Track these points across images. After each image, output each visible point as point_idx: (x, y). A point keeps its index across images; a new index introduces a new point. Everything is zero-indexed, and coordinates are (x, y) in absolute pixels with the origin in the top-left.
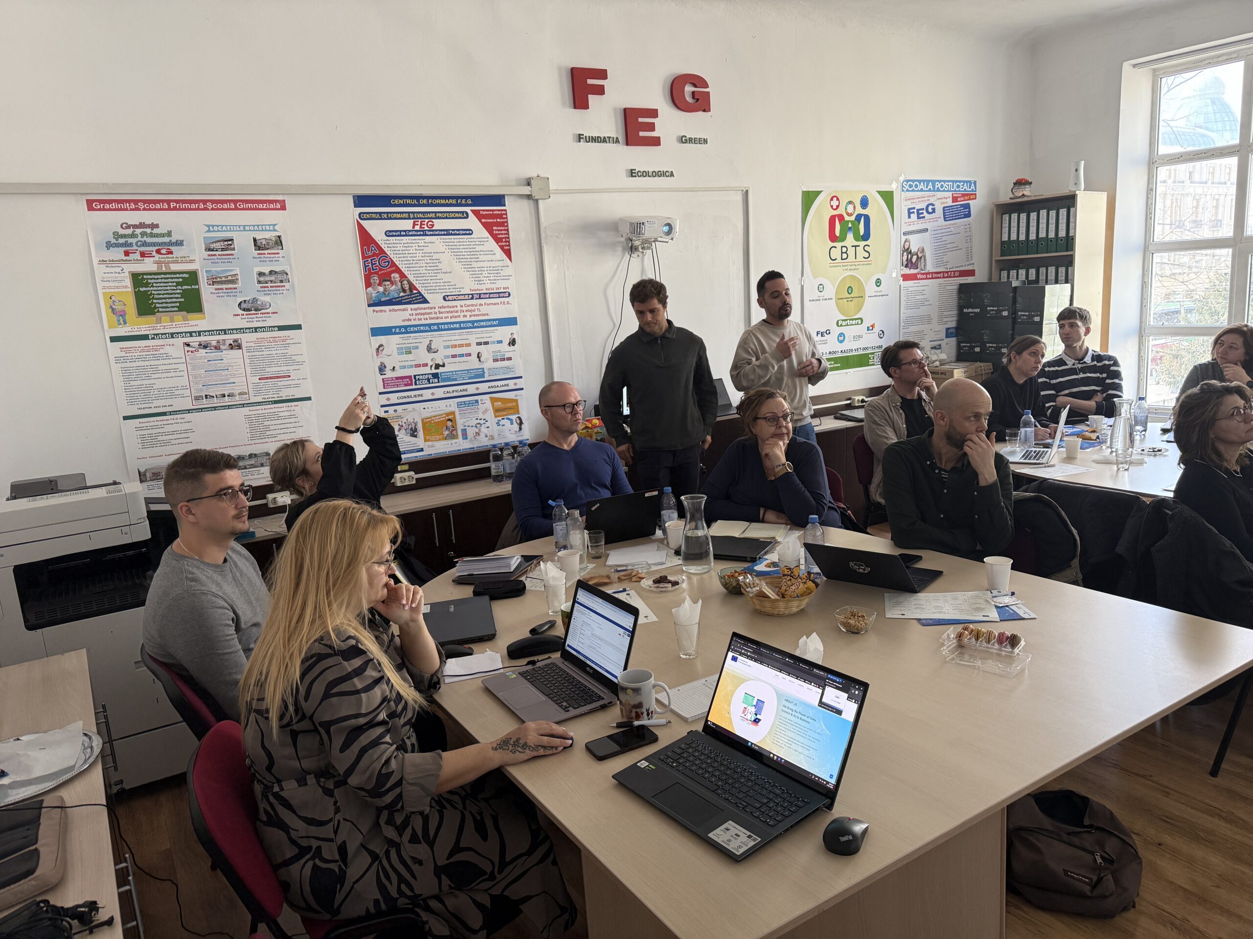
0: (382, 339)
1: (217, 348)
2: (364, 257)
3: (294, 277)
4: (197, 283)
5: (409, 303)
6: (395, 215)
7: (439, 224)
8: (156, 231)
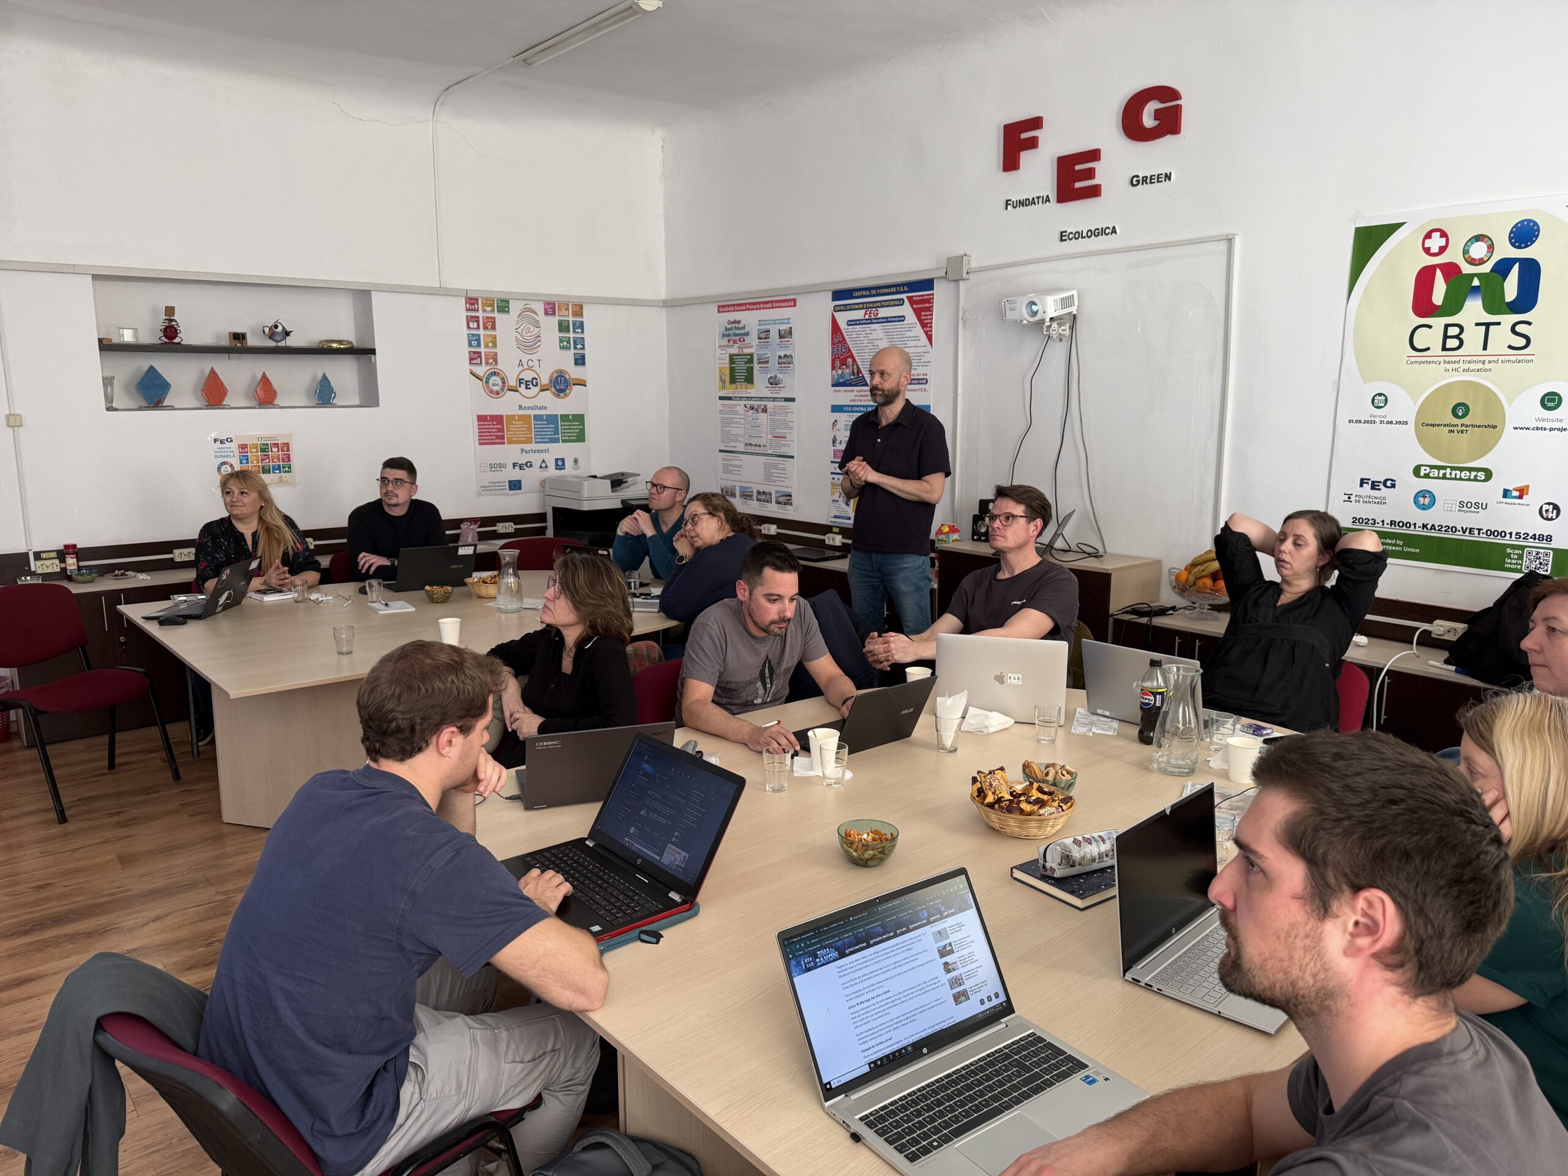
0: (837, 415)
1: (757, 410)
2: (833, 344)
3: (796, 360)
4: (752, 363)
5: (855, 385)
6: (854, 307)
7: (883, 312)
8: (740, 325)
